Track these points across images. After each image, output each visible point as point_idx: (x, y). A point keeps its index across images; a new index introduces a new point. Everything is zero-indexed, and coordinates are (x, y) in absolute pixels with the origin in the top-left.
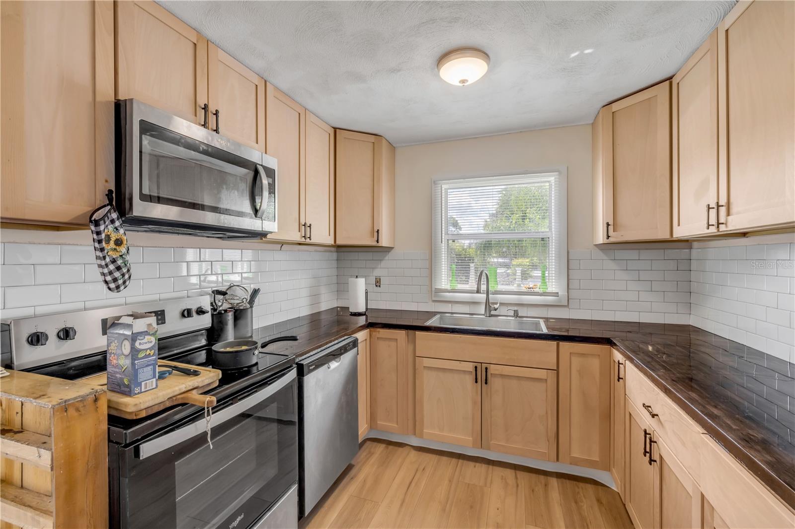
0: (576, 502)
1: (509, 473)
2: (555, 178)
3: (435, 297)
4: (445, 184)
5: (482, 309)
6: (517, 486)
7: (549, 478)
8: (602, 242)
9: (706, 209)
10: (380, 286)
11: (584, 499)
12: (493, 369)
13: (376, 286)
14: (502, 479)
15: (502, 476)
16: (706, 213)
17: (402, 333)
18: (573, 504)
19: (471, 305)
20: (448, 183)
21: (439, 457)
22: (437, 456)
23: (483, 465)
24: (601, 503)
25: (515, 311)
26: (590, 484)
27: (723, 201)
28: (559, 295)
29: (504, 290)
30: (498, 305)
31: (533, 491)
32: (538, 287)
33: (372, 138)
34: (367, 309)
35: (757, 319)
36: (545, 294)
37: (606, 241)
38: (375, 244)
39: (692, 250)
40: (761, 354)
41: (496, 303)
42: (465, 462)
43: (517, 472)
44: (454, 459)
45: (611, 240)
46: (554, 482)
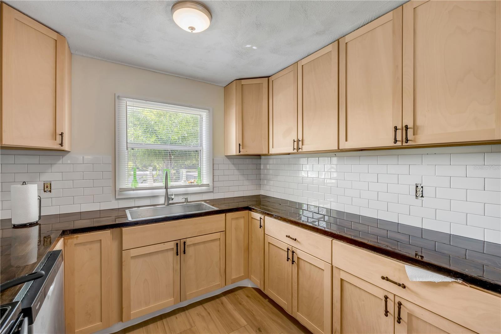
0: (240, 304)
1: (199, 309)
2: (207, 114)
3: (119, 195)
4: (129, 101)
5: (162, 200)
6: (209, 313)
7: (221, 298)
8: (235, 154)
9: (293, 141)
10: (50, 191)
11: (242, 300)
12: (188, 242)
13: (45, 191)
14: (198, 315)
15: (197, 313)
16: (293, 143)
17: (108, 232)
18: (240, 305)
19: (151, 199)
20: (131, 101)
21: (145, 327)
22: (144, 328)
23: (181, 313)
24: (250, 297)
25: (186, 198)
26: (239, 290)
27: (300, 139)
28: (210, 186)
29: (174, 185)
30: (174, 196)
31: (218, 311)
32: (196, 181)
33: (55, 36)
34: (40, 217)
35: (294, 189)
36: (202, 186)
37: (238, 153)
38: (58, 147)
39: (261, 160)
40: (296, 203)
41: (172, 195)
42: (168, 319)
43: (203, 305)
44: (158, 322)
45: (241, 153)
46: (224, 299)
